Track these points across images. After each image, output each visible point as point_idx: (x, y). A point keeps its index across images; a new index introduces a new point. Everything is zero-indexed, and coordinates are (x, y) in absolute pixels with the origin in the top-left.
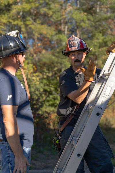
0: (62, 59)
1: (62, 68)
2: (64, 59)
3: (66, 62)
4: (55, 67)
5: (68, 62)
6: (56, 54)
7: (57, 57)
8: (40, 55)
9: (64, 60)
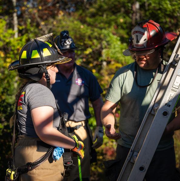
0: (101, 29)
1: (102, 48)
2: (105, 28)
3: (111, 35)
4: (86, 47)
5: (114, 34)
6: (88, 19)
7: (89, 25)
8: (52, 23)
9: (104, 32)
